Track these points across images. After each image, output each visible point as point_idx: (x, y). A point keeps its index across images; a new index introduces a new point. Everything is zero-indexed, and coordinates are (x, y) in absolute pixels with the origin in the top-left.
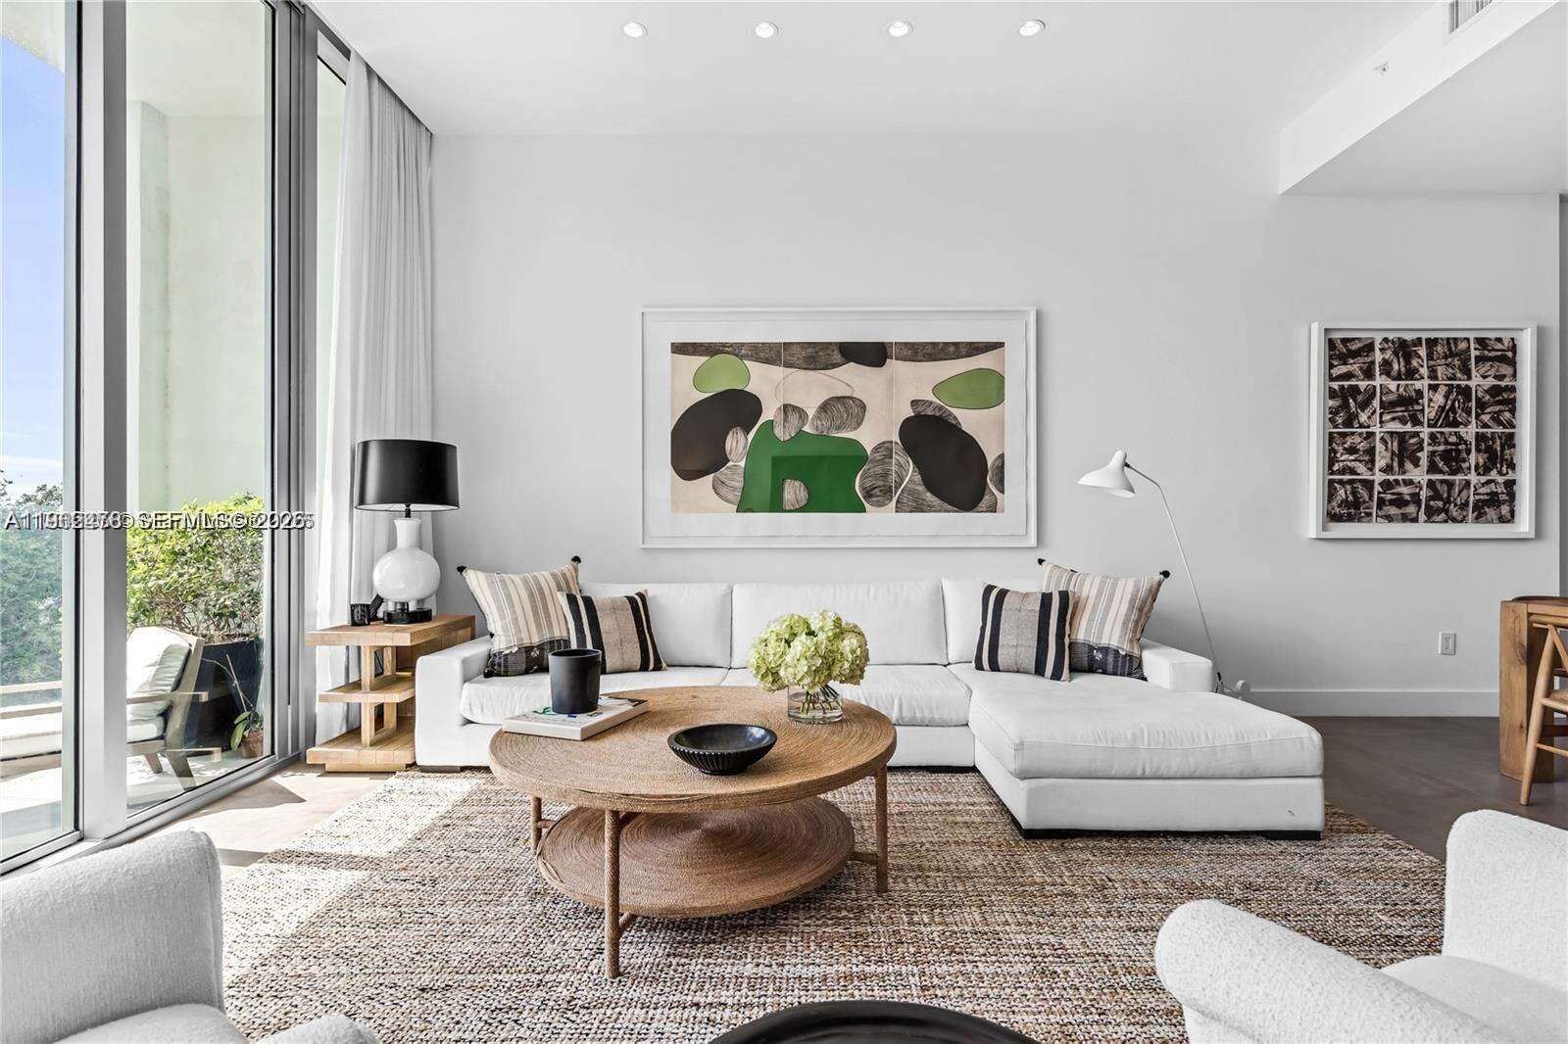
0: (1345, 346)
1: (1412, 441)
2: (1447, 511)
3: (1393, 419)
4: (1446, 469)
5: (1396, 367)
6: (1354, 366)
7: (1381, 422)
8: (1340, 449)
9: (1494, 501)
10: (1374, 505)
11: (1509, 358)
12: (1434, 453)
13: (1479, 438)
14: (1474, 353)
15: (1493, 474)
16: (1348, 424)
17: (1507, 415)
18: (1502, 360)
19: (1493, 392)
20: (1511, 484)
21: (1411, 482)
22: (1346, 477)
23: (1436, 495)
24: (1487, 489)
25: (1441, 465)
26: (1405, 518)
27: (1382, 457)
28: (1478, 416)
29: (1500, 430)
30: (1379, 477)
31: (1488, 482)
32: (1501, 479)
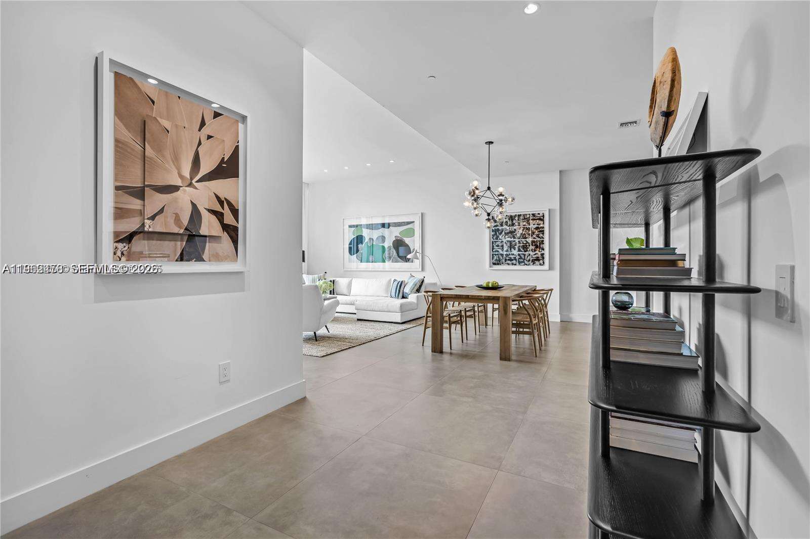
1: (514, 243)
2: (524, 262)
3: (508, 237)
4: (523, 251)
5: (509, 223)
7: (505, 238)
8: (495, 245)
9: (538, 259)
10: (504, 260)
11: (542, 219)
12: (519, 246)
13: (533, 242)
14: (531, 218)
15: (537, 252)
16: (497, 239)
17: (541, 235)
18: (540, 219)
19: (537, 228)
20: (542, 255)
21: (514, 254)
22: (497, 253)
23: (521, 258)
24: (535, 256)
25: (522, 249)
26: (513, 264)
27: (506, 248)
28: (532, 236)
29: (539, 239)
30: (505, 253)
31: (536, 254)
32: (539, 253)
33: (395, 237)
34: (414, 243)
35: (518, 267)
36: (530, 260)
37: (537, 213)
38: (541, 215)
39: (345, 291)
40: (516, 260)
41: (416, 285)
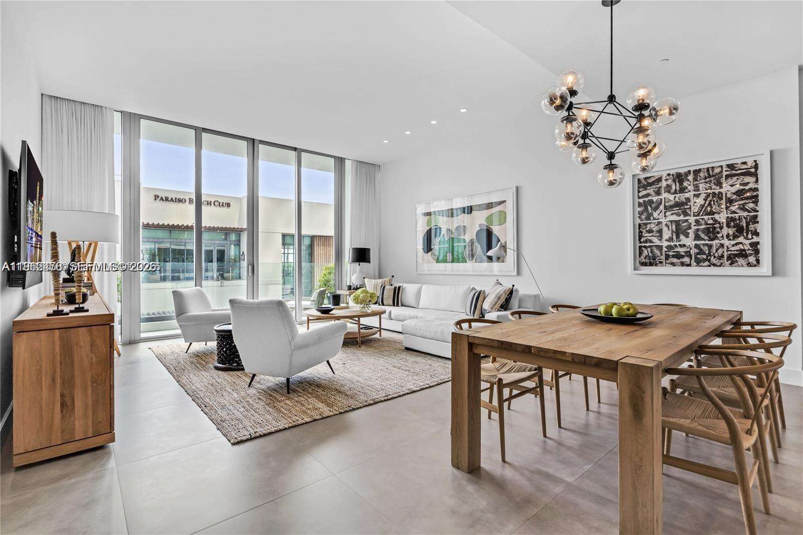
0: (646, 181)
1: (684, 224)
2: (709, 261)
3: (672, 214)
4: (706, 238)
5: (674, 187)
6: (650, 190)
7: (665, 216)
8: (644, 231)
9: (743, 254)
10: (663, 257)
11: (753, 172)
12: (698, 230)
13: (730, 220)
14: (725, 173)
15: (741, 239)
16: (648, 218)
17: (752, 205)
18: (747, 174)
19: (739, 193)
20: (755, 245)
21: (684, 246)
22: (648, 244)
23: (701, 252)
24: (737, 248)
25: (703, 236)
26: (683, 264)
27: (667, 234)
28: (727, 208)
29: (745, 214)
30: (665, 244)
31: (737, 244)
32: (747, 242)
33: (480, 225)
34: (505, 233)
35: (694, 270)
36: (722, 256)
37: (739, 161)
38: (751, 163)
39: (413, 303)
40: (690, 256)
41: (499, 298)
